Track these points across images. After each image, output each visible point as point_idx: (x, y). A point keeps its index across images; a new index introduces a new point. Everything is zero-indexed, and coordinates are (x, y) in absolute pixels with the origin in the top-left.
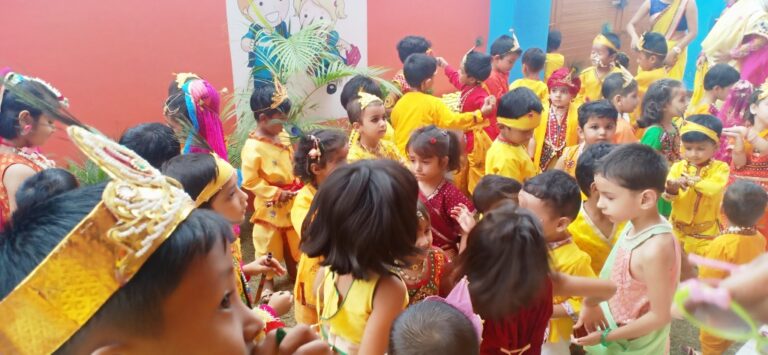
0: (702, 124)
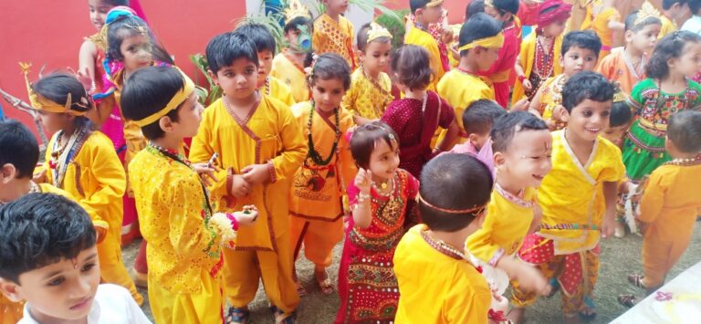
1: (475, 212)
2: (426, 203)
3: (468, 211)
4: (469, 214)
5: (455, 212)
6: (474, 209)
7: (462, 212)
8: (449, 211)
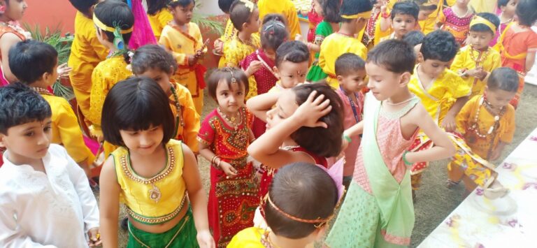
0: (487, 19)
1: (317, 224)
2: (273, 205)
3: (311, 221)
4: (312, 225)
5: (299, 220)
6: (317, 221)
7: (305, 221)
8: (293, 218)
